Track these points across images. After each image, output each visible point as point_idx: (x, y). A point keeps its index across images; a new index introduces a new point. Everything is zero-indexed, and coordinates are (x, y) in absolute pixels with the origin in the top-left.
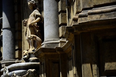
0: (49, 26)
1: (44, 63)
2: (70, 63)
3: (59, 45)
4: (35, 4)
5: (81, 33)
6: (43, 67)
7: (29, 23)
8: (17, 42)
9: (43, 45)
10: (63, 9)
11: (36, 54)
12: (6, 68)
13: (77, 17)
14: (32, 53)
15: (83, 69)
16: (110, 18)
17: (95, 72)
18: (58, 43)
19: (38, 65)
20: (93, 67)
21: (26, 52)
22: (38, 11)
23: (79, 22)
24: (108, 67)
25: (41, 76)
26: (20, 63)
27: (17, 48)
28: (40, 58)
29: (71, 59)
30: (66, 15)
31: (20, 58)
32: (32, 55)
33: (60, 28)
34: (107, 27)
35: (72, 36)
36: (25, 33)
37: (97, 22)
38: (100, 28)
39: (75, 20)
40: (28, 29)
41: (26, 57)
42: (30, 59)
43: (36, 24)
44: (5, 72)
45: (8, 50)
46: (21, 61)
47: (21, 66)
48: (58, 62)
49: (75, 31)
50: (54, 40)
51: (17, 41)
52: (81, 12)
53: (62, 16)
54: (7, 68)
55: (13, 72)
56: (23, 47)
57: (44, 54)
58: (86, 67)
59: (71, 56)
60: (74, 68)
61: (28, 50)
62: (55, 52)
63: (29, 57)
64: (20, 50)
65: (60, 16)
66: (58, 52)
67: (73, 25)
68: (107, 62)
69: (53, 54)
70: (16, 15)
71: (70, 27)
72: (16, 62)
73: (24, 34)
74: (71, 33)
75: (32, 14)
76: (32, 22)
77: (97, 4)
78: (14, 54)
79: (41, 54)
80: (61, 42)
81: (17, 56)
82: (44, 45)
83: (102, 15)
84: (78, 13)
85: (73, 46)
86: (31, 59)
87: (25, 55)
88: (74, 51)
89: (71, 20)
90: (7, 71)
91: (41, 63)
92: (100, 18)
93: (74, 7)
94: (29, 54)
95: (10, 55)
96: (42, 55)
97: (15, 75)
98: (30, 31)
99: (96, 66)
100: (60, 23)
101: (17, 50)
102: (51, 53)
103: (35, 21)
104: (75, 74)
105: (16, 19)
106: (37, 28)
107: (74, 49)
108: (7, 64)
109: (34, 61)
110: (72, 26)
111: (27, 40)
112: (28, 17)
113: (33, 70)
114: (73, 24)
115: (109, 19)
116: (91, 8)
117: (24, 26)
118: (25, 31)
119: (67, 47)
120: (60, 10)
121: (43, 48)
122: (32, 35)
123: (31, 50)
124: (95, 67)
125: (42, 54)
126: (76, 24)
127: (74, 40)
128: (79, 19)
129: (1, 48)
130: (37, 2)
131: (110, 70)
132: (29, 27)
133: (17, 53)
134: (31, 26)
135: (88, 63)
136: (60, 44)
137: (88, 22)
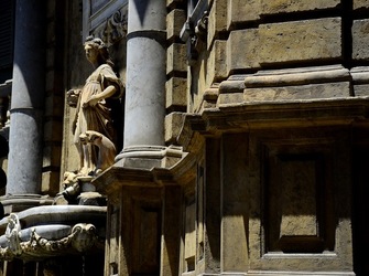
0: (139, 109)
1: (118, 210)
2: (190, 212)
3: (163, 164)
4: (105, 48)
5: (224, 134)
6: (115, 219)
7: (84, 100)
8: (49, 148)
9: (119, 160)
10: (180, 68)
11: (99, 184)
12: (13, 217)
13: (215, 90)
14: (88, 181)
15: (225, 231)
16: (301, 100)
17: (254, 238)
18: (161, 157)
19: (102, 212)
20: (250, 226)
21: (71, 176)
22: (110, 69)
23: (221, 105)
24: (290, 227)
25: (109, 243)
26: (52, 207)
27: (46, 164)
28: (109, 196)
29: (194, 201)
30: (184, 83)
31: (53, 192)
32: (87, 186)
33: (169, 118)
34: (293, 123)
35: (200, 140)
36: (71, 124)
37: (267, 108)
38: (273, 125)
39: (210, 99)
40: (81, 114)
41: (70, 189)
42: (82, 195)
43: (104, 102)
44: (12, 227)
45: (21, 167)
46: (56, 199)
47: (55, 214)
48: (157, 209)
49: (208, 128)
50: (150, 149)
51: (48, 145)
52: (226, 79)
53: (175, 86)
54: (18, 216)
55: (33, 229)
56: (63, 162)
57: (120, 184)
58: (232, 226)
59: (193, 194)
60: (201, 225)
61: (76, 173)
62: (151, 180)
63: (80, 190)
64: (56, 170)
65: (169, 84)
66: (160, 182)
67: (205, 112)
68: (287, 215)
69: (146, 185)
70: (51, 75)
71: (196, 117)
72: (42, 201)
73: (67, 127)
74: (197, 133)
75: (95, 74)
76: (93, 97)
77: (269, 61)
78: (38, 180)
79: (113, 185)
80: (169, 155)
81: (45, 185)
82: (123, 161)
83: (280, 90)
84: (218, 80)
85: (202, 169)
86: (84, 196)
87: (67, 186)
88: (202, 182)
89: (199, 97)
90: (18, 225)
91: (111, 208)
92: (275, 98)
93: (209, 64)
94: (81, 182)
95: (27, 183)
96: (116, 187)
97: (37, 237)
98: (85, 121)
99: (258, 223)
100: (168, 104)
101: (46, 169)
102: (140, 184)
103: (100, 94)
104: (202, 244)
105: (50, 85)
106: (106, 114)
107: (202, 174)
108: (18, 208)
109: (91, 202)
110: (201, 113)
111: (76, 144)
112: (82, 83)
113: (88, 227)
114: (203, 110)
115: (299, 103)
116: (252, 71)
117: (71, 105)
118: (72, 120)
119: (183, 170)
120: (170, 69)
121: (120, 169)
122: (91, 133)
123: (85, 173)
124: (255, 225)
125: (116, 185)
126: (211, 109)
127: (204, 150)
128: (221, 97)
129: (5, 161)
130: (109, 44)
131: (294, 236)
132: (84, 109)
133: (46, 177)
134: (88, 108)
135: (238, 214)
136: (165, 159)
137: (244, 107)
